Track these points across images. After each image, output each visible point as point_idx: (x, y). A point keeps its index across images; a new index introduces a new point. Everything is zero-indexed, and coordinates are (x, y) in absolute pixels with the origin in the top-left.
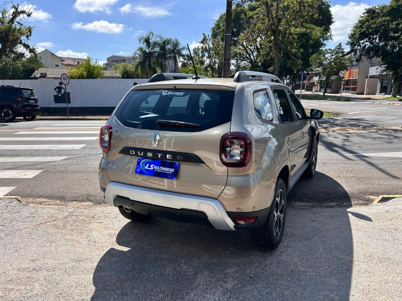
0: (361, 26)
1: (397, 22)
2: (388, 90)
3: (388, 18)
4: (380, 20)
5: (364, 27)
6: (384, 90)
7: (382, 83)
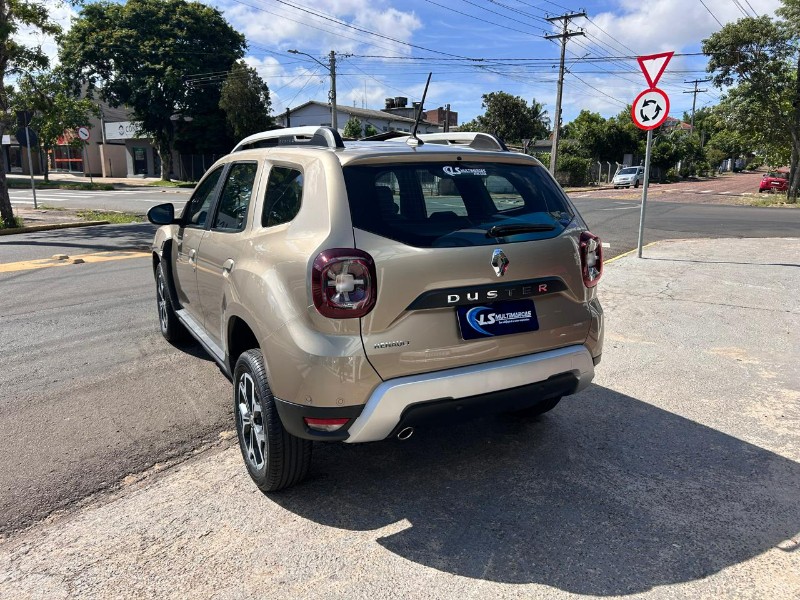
0: (82, 39)
1: (152, 43)
2: (150, 168)
3: (134, 32)
4: (119, 33)
5: (90, 41)
6: (140, 168)
7: (134, 156)
